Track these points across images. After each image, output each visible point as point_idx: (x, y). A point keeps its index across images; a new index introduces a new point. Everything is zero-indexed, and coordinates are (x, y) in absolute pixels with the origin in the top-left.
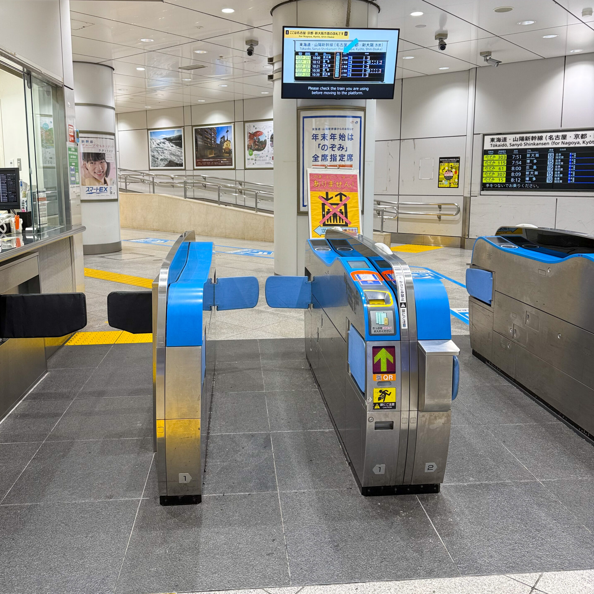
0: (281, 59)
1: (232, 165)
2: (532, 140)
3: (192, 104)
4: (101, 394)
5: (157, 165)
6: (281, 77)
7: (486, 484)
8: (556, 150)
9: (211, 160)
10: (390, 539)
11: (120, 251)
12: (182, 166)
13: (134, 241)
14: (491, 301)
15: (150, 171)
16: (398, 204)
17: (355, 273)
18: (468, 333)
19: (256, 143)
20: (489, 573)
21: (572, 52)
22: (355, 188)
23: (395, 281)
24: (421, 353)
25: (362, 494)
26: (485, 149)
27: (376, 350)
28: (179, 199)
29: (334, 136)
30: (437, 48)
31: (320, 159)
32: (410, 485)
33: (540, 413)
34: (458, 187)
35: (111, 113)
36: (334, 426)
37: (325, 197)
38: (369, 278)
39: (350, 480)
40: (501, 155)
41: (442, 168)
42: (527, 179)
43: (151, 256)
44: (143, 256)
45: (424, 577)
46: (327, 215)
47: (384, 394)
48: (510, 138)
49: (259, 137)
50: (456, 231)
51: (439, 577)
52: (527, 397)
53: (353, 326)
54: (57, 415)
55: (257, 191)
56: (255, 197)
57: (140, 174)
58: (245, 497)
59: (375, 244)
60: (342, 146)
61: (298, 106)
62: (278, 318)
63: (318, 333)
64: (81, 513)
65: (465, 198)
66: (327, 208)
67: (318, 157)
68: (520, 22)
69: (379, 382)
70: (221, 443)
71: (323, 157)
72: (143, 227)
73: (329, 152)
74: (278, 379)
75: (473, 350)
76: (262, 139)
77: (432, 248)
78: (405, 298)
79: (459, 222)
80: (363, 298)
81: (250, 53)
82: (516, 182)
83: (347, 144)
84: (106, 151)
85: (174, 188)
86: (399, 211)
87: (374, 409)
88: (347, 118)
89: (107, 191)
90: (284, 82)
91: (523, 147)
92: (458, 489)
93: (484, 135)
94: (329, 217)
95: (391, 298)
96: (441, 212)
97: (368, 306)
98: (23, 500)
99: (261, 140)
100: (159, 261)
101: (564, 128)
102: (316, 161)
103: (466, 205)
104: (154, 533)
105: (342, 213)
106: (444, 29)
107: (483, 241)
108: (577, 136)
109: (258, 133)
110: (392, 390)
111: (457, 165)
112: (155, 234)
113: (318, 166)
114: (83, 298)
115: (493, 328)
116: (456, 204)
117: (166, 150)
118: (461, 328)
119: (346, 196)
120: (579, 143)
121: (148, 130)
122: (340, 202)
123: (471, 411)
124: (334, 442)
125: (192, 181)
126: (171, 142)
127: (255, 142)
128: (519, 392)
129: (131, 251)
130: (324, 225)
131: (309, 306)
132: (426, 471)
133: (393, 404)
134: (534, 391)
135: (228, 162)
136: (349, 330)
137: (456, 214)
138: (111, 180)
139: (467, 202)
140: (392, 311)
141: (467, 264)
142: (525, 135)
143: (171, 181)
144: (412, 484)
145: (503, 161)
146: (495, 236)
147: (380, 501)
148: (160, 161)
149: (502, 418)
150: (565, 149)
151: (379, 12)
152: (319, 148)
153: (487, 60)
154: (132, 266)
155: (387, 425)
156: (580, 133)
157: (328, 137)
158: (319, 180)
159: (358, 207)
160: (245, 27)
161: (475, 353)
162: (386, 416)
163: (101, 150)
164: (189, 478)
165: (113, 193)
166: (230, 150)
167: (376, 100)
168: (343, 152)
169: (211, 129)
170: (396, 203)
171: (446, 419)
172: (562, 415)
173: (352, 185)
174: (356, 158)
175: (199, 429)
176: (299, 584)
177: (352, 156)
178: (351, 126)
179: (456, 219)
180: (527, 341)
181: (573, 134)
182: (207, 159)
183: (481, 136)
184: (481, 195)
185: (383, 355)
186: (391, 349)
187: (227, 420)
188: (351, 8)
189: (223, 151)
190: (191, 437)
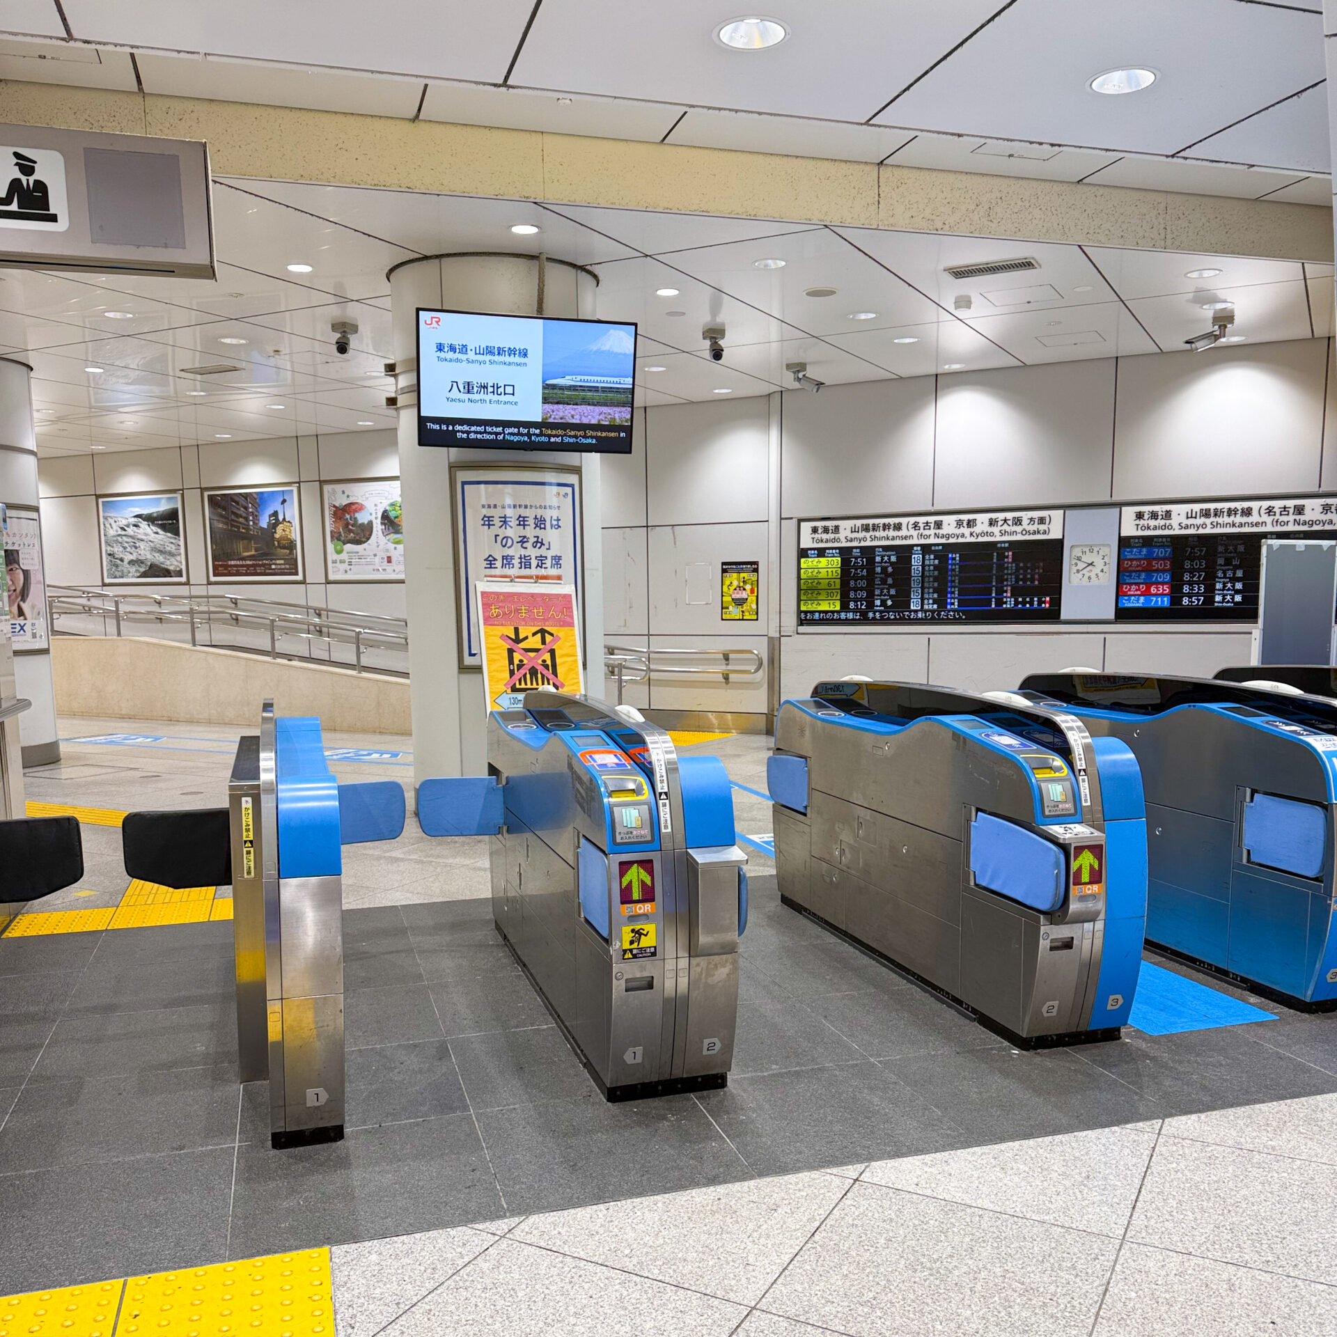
0: (415, 367)
1: (296, 574)
2: (884, 530)
3: (200, 443)
4: (109, 1009)
5: (120, 574)
6: (416, 402)
7: (795, 1072)
8: (926, 549)
9: (248, 562)
10: (654, 1150)
11: (58, 761)
12: (181, 576)
13: (83, 740)
14: (806, 807)
15: (104, 588)
16: (649, 653)
17: (587, 753)
18: (774, 872)
19: (350, 527)
20: (796, 1169)
21: (946, 368)
22: (569, 620)
23: (650, 763)
24: (692, 865)
25: (609, 1100)
26: (802, 546)
27: (624, 867)
28: (180, 648)
29: (524, 521)
30: (707, 354)
31: (498, 564)
32: (682, 1079)
33: (883, 977)
34: (757, 620)
35: (31, 462)
36: (554, 1019)
37: (514, 637)
38: (610, 759)
39: (587, 1086)
40: (830, 559)
41: (727, 583)
42: (878, 602)
43: (131, 769)
44: (113, 770)
45: (707, 1185)
46: (518, 670)
47: (638, 934)
48: (845, 526)
49: (357, 515)
50: (757, 702)
51: (726, 1183)
52: (865, 957)
53: (587, 839)
54: (33, 1047)
55: (358, 630)
56: (354, 640)
57: (80, 594)
58: (417, 1124)
59: (616, 708)
60: (540, 540)
61: (451, 460)
62: (432, 869)
63: (520, 874)
64: (134, 1173)
65: (771, 639)
66: (517, 657)
67: (495, 560)
68: (852, 313)
69: (631, 917)
70: (360, 1060)
71: (505, 561)
72: (95, 711)
73: (515, 551)
74: (447, 963)
75: (782, 895)
76: (362, 518)
77: (717, 736)
78: (665, 784)
79: (762, 687)
80: (602, 789)
81: (342, 348)
82: (857, 608)
83: (550, 535)
84: (20, 545)
85: (164, 625)
86: (652, 667)
87: (624, 959)
88: (547, 487)
89: (24, 631)
90: (422, 415)
91: (868, 543)
92: (753, 1081)
93: (800, 521)
94: (521, 675)
95: (645, 787)
96: (730, 667)
97: (611, 799)
98: (18, 1168)
99: (360, 522)
100: (154, 778)
101: (938, 507)
102: (491, 568)
103: (773, 654)
104: (272, 1185)
105: (547, 667)
106: (719, 319)
107: (791, 707)
108: (959, 524)
109: (354, 507)
110: (650, 928)
111: (753, 577)
112: (125, 725)
113: (495, 576)
114: (75, 825)
115: (810, 852)
116: (755, 652)
117: (142, 540)
118: (763, 865)
119: (552, 635)
120: (963, 536)
121: (98, 497)
122: (542, 647)
123: (777, 980)
124: (558, 1040)
125: (205, 609)
126: (153, 523)
127: (348, 524)
128: (851, 949)
129: (79, 760)
130: (514, 690)
131: (499, 832)
132: (705, 1052)
133: (652, 950)
134: (874, 945)
135: (287, 566)
136: (579, 847)
137: (757, 671)
138: (33, 607)
139: (774, 646)
140: (646, 806)
141: (769, 749)
142: (871, 522)
143: (156, 608)
144: (685, 1076)
145: (834, 570)
146: (812, 697)
147: (636, 1106)
148: (128, 566)
149: (824, 986)
150: (940, 548)
151: (598, 285)
152: (496, 542)
153: (799, 380)
154: (96, 790)
155: (644, 983)
156: (965, 517)
157: (513, 523)
158: (500, 604)
159: (576, 656)
160: (332, 299)
161: (786, 900)
162: (642, 968)
163: (10, 542)
164: (324, 1096)
165: (38, 636)
166: (292, 542)
167: (599, 454)
168: (543, 552)
169: (246, 496)
170: (645, 650)
171: (731, 967)
172: (914, 974)
173: (563, 613)
174: (568, 562)
175: (341, 1011)
176: (520, 1214)
177: (560, 558)
178: (554, 502)
179: (757, 681)
180: (861, 864)
181: (952, 519)
182: (239, 560)
183: (794, 521)
184: (798, 634)
185: (635, 875)
186: (647, 865)
187: (364, 1029)
188: (546, 278)
189: (276, 543)
190: (328, 1026)
